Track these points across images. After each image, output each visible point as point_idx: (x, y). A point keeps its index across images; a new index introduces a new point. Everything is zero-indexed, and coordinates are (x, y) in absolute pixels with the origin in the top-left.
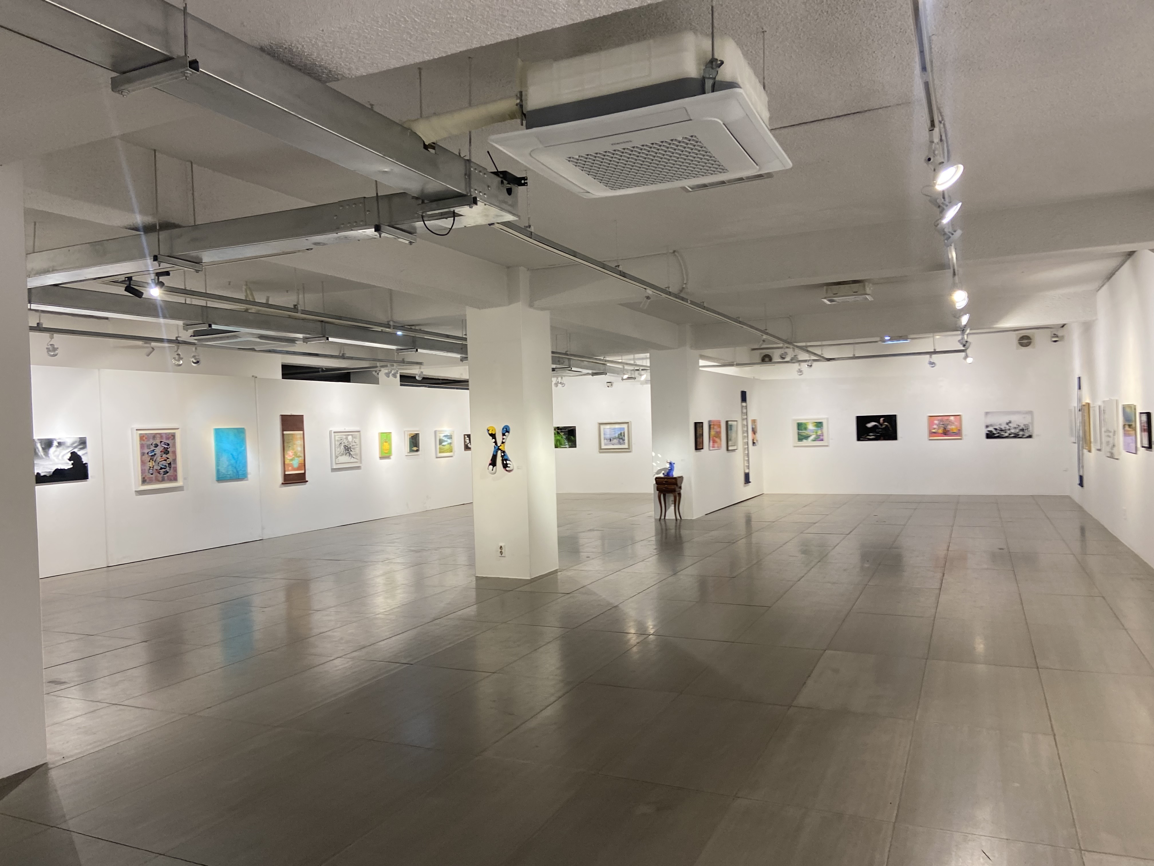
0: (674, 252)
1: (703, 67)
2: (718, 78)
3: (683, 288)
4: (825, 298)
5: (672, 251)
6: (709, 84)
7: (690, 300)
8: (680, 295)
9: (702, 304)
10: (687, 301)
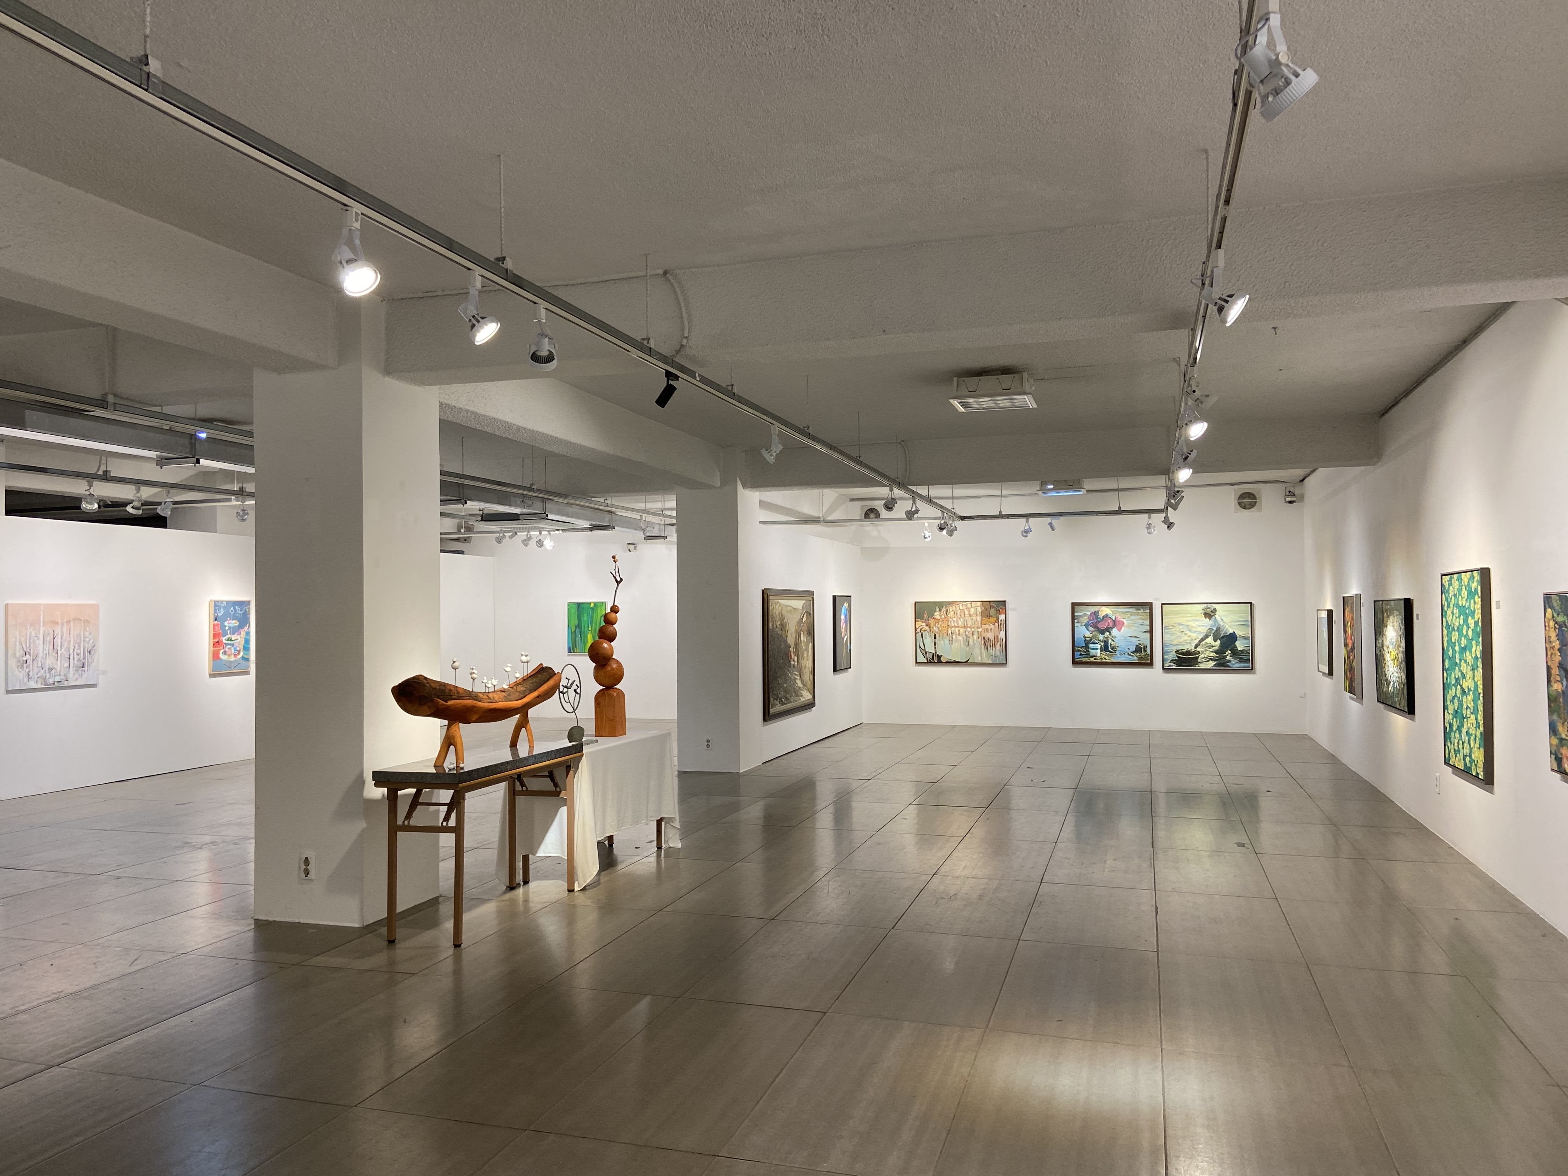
0: (665, 273)
3: (682, 346)
4: (954, 398)
5: (661, 272)
7: (699, 375)
8: (675, 359)
9: (730, 388)
10: (693, 375)
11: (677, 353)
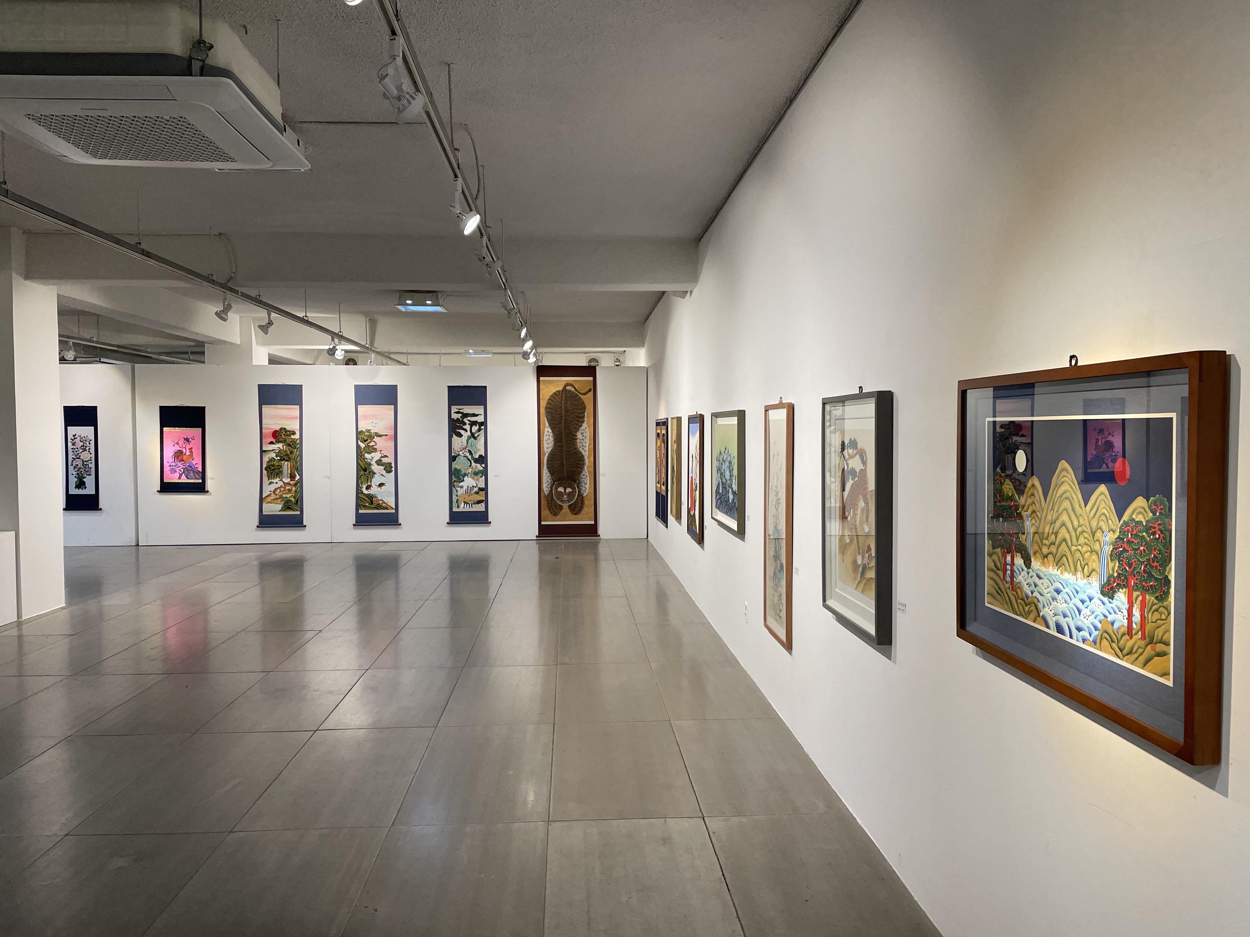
0: (219, 234)
1: (190, 46)
2: (209, 61)
3: (231, 277)
4: (399, 305)
5: (216, 233)
6: (196, 66)
7: (241, 292)
8: (228, 285)
9: (258, 297)
10: (237, 292)
11: (228, 281)
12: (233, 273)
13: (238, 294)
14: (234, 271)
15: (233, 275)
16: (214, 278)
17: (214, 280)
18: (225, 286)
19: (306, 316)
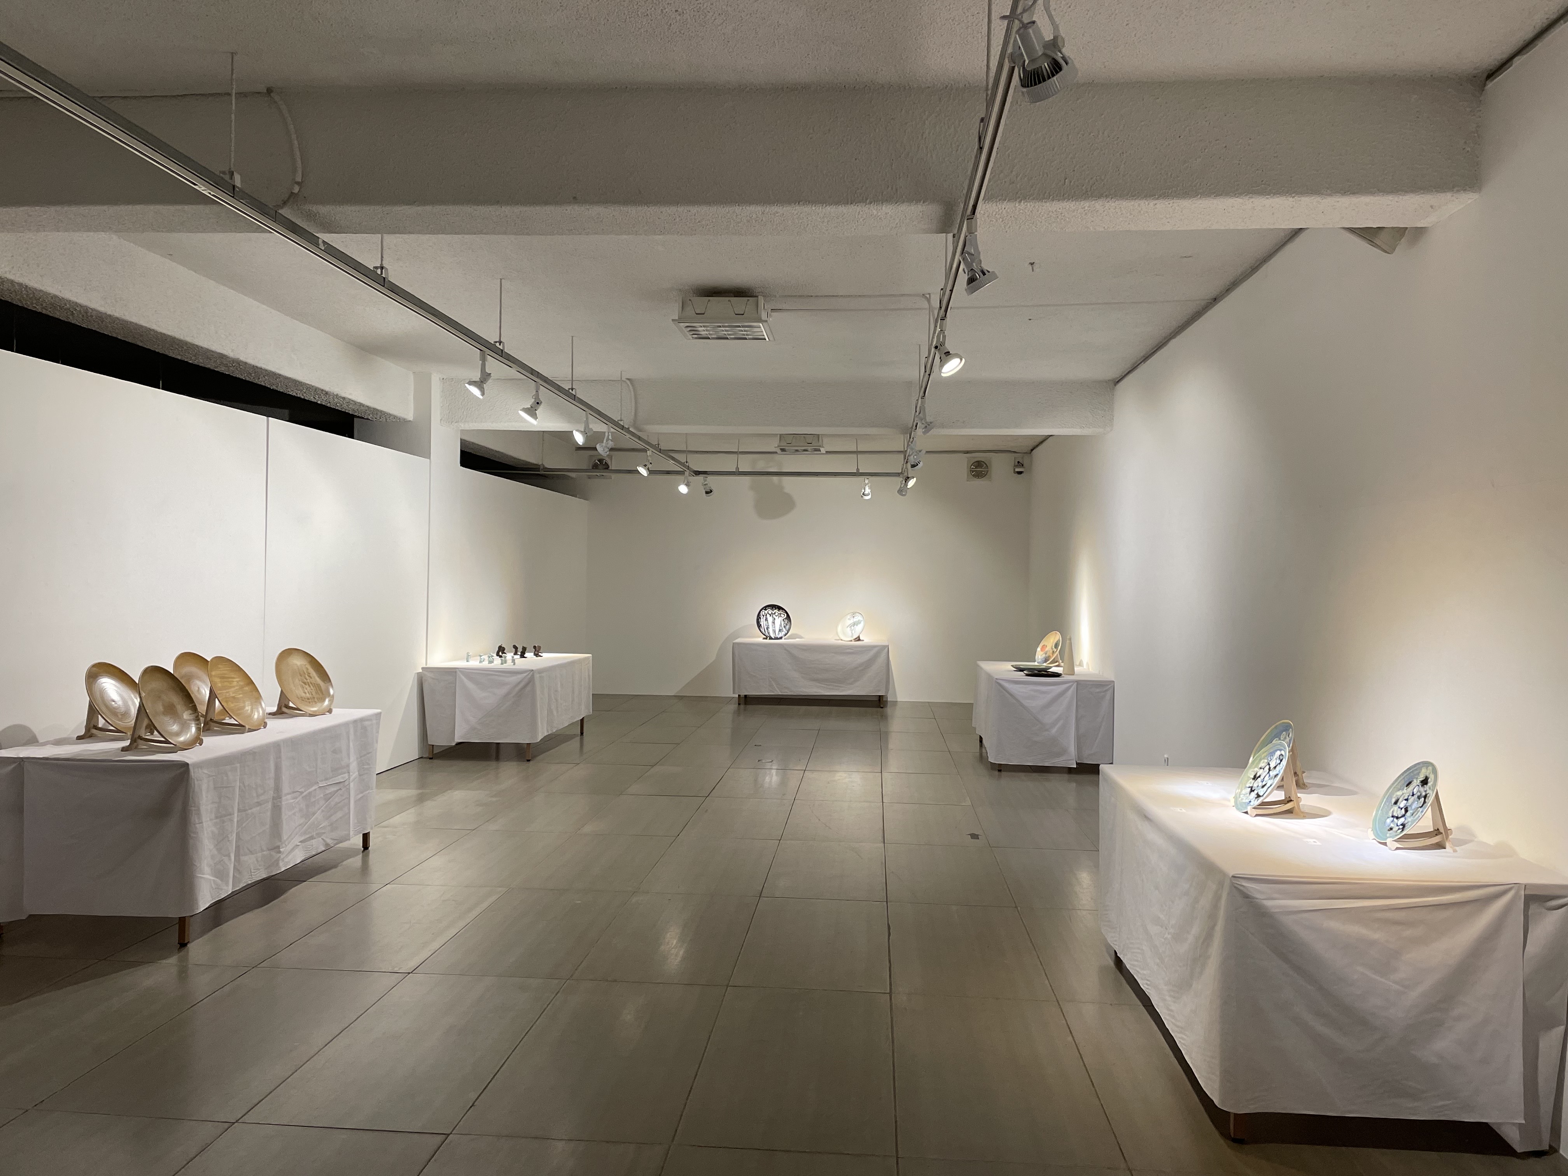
0: (269, 91)
3: (292, 195)
4: (680, 321)
5: (263, 88)
7: (324, 242)
9: (379, 271)
10: (313, 241)
11: (285, 203)
12: (298, 183)
13: (317, 245)
14: (299, 179)
15: (296, 189)
16: (238, 181)
17: (234, 186)
18: (272, 213)
19: (500, 342)
